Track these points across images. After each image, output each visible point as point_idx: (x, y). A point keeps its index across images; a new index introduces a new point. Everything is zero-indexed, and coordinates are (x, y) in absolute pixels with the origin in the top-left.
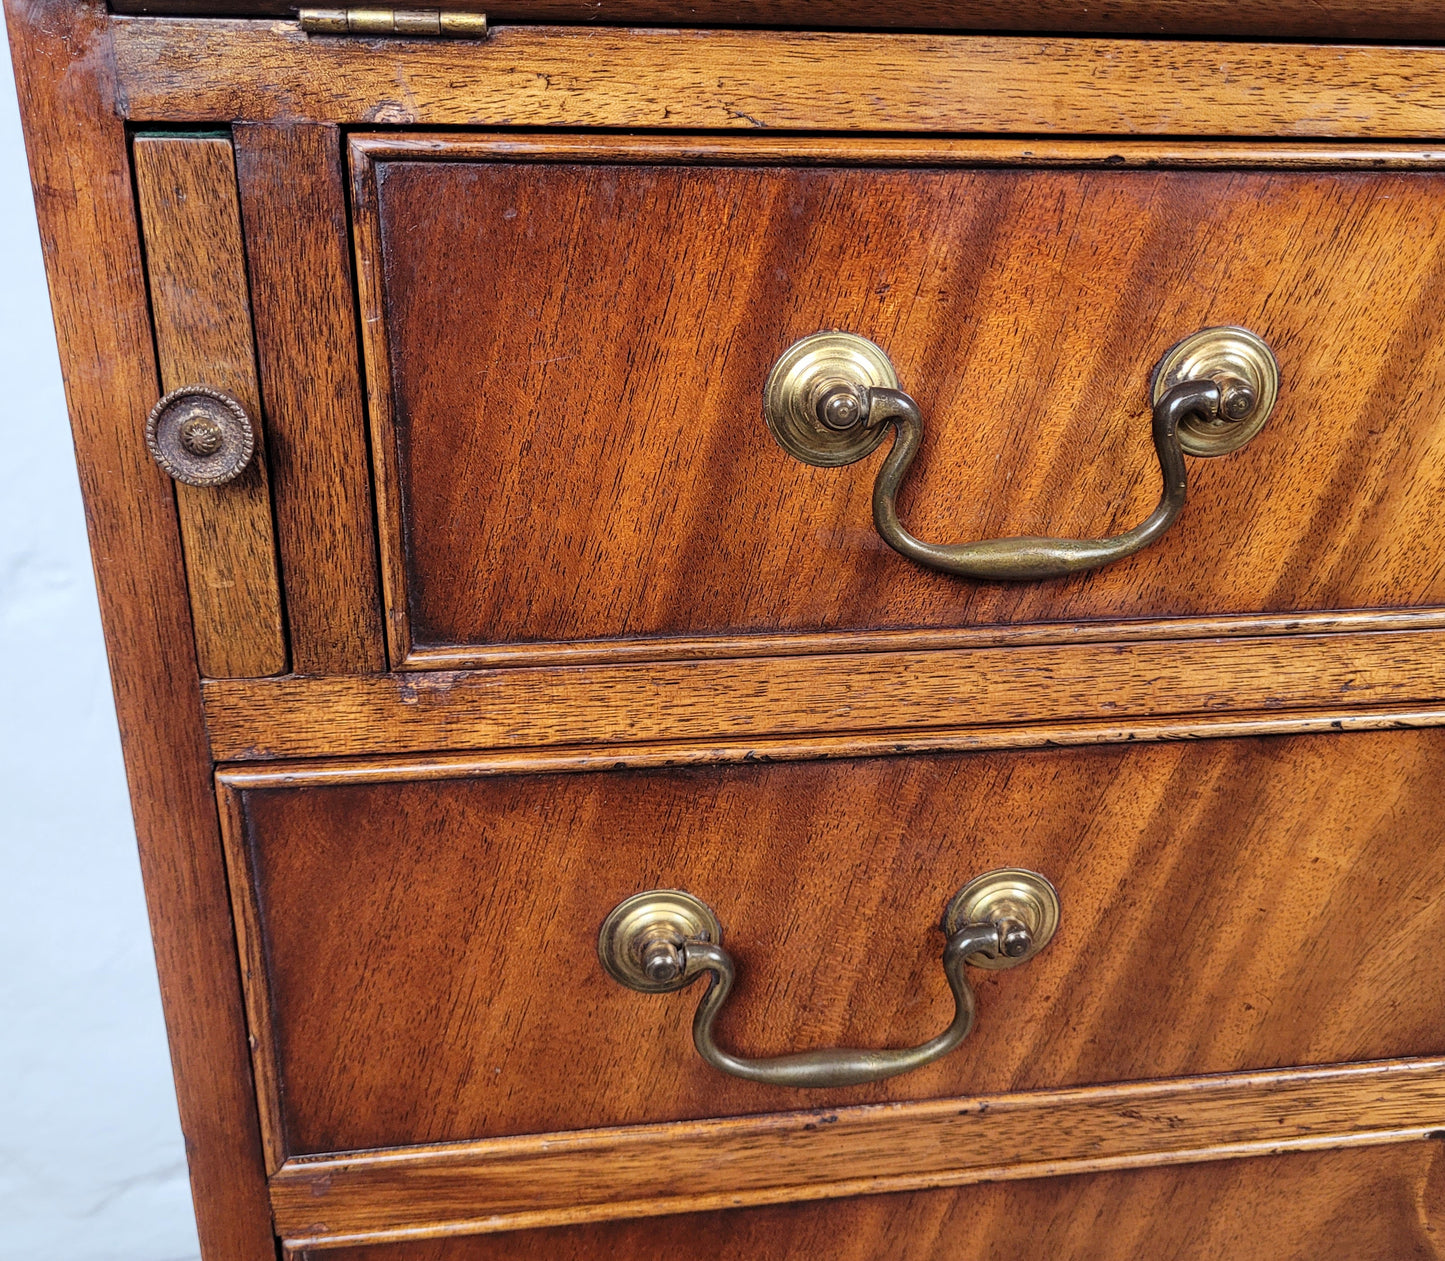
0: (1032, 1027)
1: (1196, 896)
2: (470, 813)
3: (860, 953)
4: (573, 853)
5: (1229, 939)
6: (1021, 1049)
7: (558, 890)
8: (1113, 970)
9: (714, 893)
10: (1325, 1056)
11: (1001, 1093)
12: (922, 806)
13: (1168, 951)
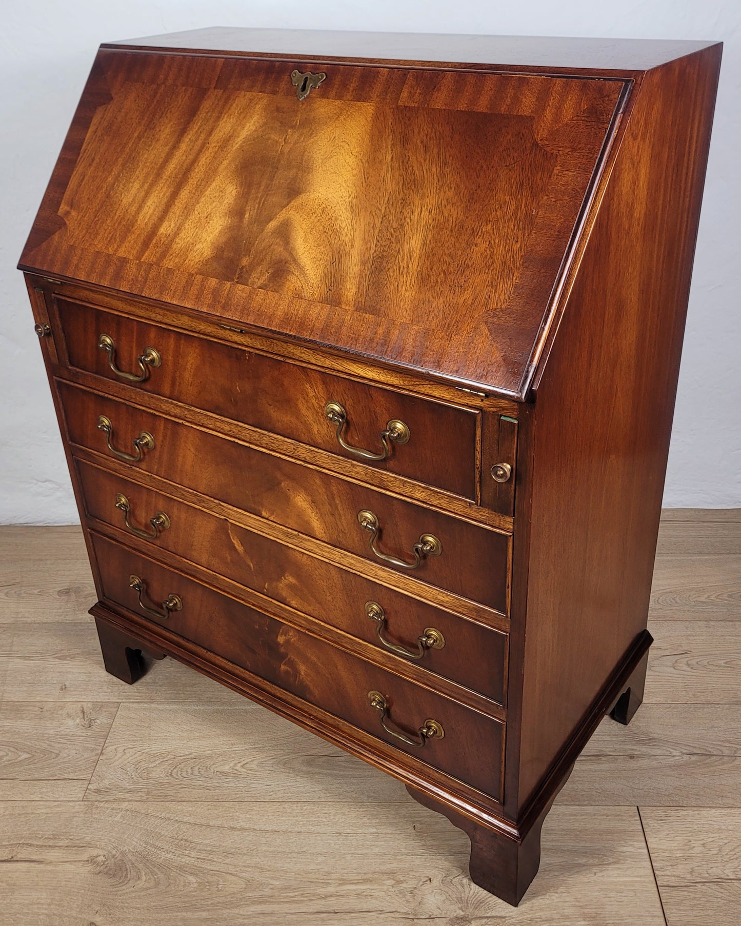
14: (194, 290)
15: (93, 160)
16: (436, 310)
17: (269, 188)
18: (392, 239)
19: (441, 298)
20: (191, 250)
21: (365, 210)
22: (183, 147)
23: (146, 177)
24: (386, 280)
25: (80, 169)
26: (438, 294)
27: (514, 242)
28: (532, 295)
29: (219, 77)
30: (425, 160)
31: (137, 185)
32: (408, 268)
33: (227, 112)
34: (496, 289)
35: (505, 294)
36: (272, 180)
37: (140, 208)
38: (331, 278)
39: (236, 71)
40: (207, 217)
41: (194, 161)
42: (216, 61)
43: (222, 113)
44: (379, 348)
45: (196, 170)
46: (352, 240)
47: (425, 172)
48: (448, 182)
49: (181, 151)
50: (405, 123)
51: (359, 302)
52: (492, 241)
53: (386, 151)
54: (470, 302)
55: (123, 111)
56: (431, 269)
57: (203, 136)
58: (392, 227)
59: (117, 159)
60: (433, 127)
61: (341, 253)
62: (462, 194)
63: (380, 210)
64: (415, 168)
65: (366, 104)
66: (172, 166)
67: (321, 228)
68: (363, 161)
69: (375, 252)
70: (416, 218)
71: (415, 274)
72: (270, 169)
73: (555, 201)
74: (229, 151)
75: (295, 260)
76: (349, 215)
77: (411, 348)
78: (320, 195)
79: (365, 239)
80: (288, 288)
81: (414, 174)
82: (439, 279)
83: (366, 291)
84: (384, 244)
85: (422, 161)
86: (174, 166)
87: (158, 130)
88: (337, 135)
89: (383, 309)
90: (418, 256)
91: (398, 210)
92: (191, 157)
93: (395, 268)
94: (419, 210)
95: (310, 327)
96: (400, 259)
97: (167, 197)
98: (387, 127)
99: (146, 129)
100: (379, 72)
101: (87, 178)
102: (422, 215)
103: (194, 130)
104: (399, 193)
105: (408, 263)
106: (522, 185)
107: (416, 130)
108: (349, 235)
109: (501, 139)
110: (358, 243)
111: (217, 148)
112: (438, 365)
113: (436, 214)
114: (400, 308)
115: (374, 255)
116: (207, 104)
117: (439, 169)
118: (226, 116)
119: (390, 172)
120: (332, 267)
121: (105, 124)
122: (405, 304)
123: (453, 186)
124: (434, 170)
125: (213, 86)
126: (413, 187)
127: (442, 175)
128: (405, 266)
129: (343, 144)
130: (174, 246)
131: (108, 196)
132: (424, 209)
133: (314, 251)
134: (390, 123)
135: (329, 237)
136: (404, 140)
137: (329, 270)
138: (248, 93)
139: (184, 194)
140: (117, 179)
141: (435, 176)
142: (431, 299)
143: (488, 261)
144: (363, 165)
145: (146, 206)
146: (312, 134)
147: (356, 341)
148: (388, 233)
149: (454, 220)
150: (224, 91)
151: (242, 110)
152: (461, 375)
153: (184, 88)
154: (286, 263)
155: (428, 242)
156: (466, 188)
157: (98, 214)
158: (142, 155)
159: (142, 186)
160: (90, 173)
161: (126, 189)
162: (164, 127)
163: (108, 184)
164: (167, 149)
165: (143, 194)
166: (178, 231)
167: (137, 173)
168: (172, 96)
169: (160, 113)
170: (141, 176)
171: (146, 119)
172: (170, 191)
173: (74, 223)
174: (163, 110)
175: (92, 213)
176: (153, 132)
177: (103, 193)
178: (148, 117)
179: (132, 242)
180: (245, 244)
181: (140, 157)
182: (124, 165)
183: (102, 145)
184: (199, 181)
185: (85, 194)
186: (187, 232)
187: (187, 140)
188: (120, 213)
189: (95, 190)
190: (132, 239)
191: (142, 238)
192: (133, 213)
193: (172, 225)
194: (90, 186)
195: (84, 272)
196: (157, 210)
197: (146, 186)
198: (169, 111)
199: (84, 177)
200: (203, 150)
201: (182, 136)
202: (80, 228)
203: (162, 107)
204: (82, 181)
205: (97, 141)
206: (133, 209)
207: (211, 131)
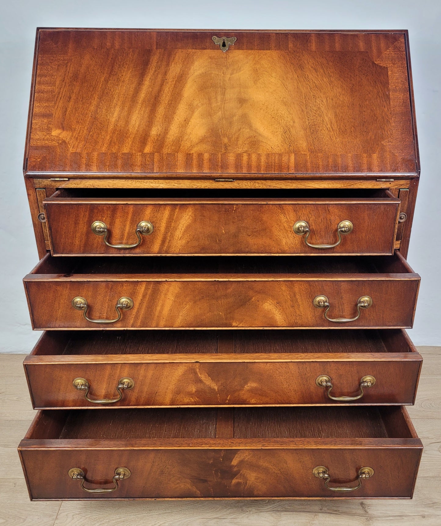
0: (133, 319)
1: (152, 302)
2: (54, 286)
3: (107, 307)
4: (67, 291)
5: (158, 308)
6: (132, 322)
7: (66, 296)
8: (143, 311)
9: (86, 297)
10: (177, 326)
11: (130, 327)
12: (112, 288)
13: (150, 309)
14: (195, 162)
15: (70, 98)
16: (357, 145)
17: (224, 99)
18: (316, 115)
19: (357, 139)
20: (182, 140)
21: (294, 104)
22: (147, 82)
23: (123, 103)
24: (322, 135)
25: (60, 104)
26: (354, 137)
27: (384, 108)
28: (403, 130)
29: (157, 43)
30: (318, 76)
31: (118, 109)
32: (332, 128)
33: (173, 61)
34: (384, 130)
35: (390, 131)
36: (224, 96)
37: (127, 122)
38: (288, 140)
39: (169, 39)
40: (185, 121)
41: (160, 91)
42: (150, 34)
43: (169, 62)
44: (334, 169)
45: (164, 95)
46: (292, 119)
47: (320, 81)
48: (336, 85)
49: (146, 86)
50: (297, 59)
51: (311, 149)
52: (372, 109)
53: (293, 73)
54: (373, 137)
55: (83, 66)
56: (346, 126)
57: (160, 76)
58: (313, 109)
59: (92, 95)
60: (315, 60)
61: (288, 126)
62: (346, 89)
63: (303, 103)
64: (314, 80)
65: (269, 51)
66: (142, 95)
67: (270, 116)
68: (281, 79)
69: (309, 123)
70: (325, 104)
71: (338, 130)
72: (219, 89)
73: (395, 87)
74: (185, 82)
75: (260, 135)
76: (285, 107)
77: (352, 165)
78: (261, 99)
79: (300, 118)
80: (262, 150)
81: (314, 83)
82: (352, 130)
83: (313, 143)
84: (312, 118)
85: (316, 76)
86: (144, 95)
87: (120, 75)
88: (258, 68)
89: (327, 149)
90: (335, 122)
91: (313, 101)
92: (156, 89)
93: (324, 129)
94: (325, 99)
95: (287, 166)
96: (326, 124)
97: (147, 113)
98: (287, 62)
99: (110, 75)
100: (269, 35)
101: (69, 110)
102: (328, 102)
103: (151, 73)
104: (310, 93)
105: (331, 126)
106: (375, 82)
107: (306, 62)
108: (289, 116)
109: (355, 62)
110: (297, 120)
111: (174, 81)
112: (370, 170)
113: (336, 100)
114: (336, 147)
115: (310, 125)
116: (154, 60)
117: (328, 79)
118: (173, 64)
119: (299, 83)
120: (286, 134)
121: (71, 75)
122: (338, 145)
123: (339, 86)
124: (325, 79)
125: (155, 47)
126: (317, 89)
127: (331, 82)
128: (330, 127)
129: (264, 72)
130: (168, 140)
131: (95, 118)
132: (328, 99)
133: (270, 128)
134: (289, 60)
135: (277, 120)
136: (301, 67)
137: (285, 136)
138: (184, 50)
139: (161, 110)
140: (97, 106)
141: (327, 83)
142: (352, 140)
143: (374, 118)
144: (282, 82)
145: (132, 121)
146: (240, 69)
147: (318, 168)
148: (313, 113)
149: (348, 102)
150: (165, 50)
151: (184, 60)
152: (384, 172)
153: (131, 50)
154: (255, 137)
155: (338, 114)
156: (347, 86)
157: (92, 130)
158: (114, 91)
159: (123, 109)
160: (71, 106)
161: (109, 112)
162: (125, 73)
163: (91, 111)
164: (133, 86)
165: (126, 113)
166: (166, 131)
167: (115, 102)
168: (123, 55)
169: (118, 65)
170: (119, 103)
171: (107, 69)
172: (148, 109)
173: (71, 138)
174: (119, 63)
175: (85, 130)
176: (117, 76)
177: (90, 117)
178: (108, 68)
179: (130, 143)
180: (221, 131)
181: (112, 92)
182: (100, 98)
183: (74, 88)
184: (169, 101)
185: (72, 119)
186: (174, 131)
187: (148, 79)
188: (111, 127)
189: (81, 116)
190: (130, 141)
191: (138, 139)
192: (123, 126)
193: (160, 129)
194: (75, 114)
195: (95, 167)
196: (142, 121)
197: (126, 109)
198: (124, 64)
199: (66, 109)
200: (164, 84)
201: (142, 77)
202: (78, 141)
203: (117, 62)
204: (66, 111)
205: (68, 86)
206: (122, 123)
207: (165, 73)
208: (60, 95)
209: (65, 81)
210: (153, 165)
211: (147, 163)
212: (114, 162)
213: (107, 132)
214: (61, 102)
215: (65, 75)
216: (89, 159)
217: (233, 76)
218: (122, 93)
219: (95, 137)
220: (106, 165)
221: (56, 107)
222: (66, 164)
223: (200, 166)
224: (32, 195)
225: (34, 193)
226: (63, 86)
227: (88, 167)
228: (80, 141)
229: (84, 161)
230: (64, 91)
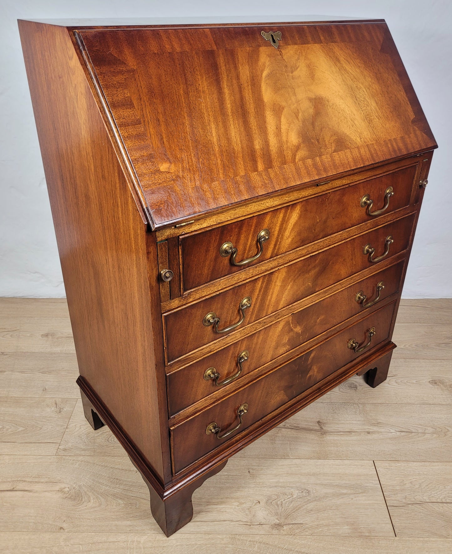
15: (158, 121)
16: (399, 128)
17: (298, 100)
18: (366, 106)
19: (397, 123)
20: (283, 150)
21: (347, 97)
22: (226, 91)
23: (215, 119)
24: (376, 124)
25: (151, 130)
26: (395, 121)
27: (401, 92)
29: (215, 41)
31: (213, 126)
33: (239, 63)
34: (408, 112)
35: (411, 112)
36: (296, 96)
37: (229, 140)
38: (357, 133)
39: (224, 36)
40: (277, 128)
41: (242, 98)
43: (236, 64)
45: (248, 103)
46: (352, 112)
47: (355, 72)
48: (366, 74)
49: (227, 94)
50: (332, 51)
52: (395, 94)
54: (405, 120)
55: (153, 77)
56: (386, 113)
57: (235, 81)
58: (361, 100)
59: (180, 113)
60: (344, 51)
61: (352, 119)
62: (373, 78)
63: (353, 95)
66: (228, 105)
69: (364, 114)
70: (367, 94)
71: (383, 117)
72: (289, 89)
76: (343, 101)
79: (356, 110)
80: (345, 146)
81: (352, 74)
82: (391, 115)
83: (373, 132)
84: (364, 109)
85: (351, 68)
86: (230, 105)
87: (197, 85)
88: (309, 64)
89: (384, 136)
90: (379, 109)
91: (358, 92)
92: (238, 96)
93: (375, 117)
95: (367, 158)
96: (374, 113)
97: (242, 126)
98: (327, 55)
99: (187, 86)
100: (303, 28)
101: (164, 136)
102: (368, 91)
103: (225, 79)
104: (353, 84)
105: (378, 114)
107: (339, 54)
108: (349, 110)
109: (369, 52)
110: (355, 112)
111: (250, 86)
113: (372, 89)
116: (221, 61)
117: (359, 70)
118: (240, 65)
119: (343, 76)
120: (354, 127)
121: (145, 90)
123: (369, 75)
124: (357, 70)
125: (215, 47)
126: (356, 80)
127: (362, 72)
129: (315, 67)
130: (272, 153)
131: (196, 141)
132: (366, 88)
134: (327, 53)
135: (343, 115)
136: (338, 60)
137: (354, 129)
138: (243, 49)
140: (192, 126)
141: (360, 73)
142: (395, 124)
144: (331, 76)
145: (232, 137)
146: (296, 66)
148: (363, 104)
149: (379, 90)
150: (226, 50)
151: (247, 60)
155: (378, 102)
156: (373, 75)
157: (199, 157)
158: (199, 104)
159: (217, 125)
160: (165, 131)
161: (206, 131)
162: (200, 82)
163: (188, 133)
164: (215, 96)
165: (222, 129)
166: (266, 143)
167: (206, 118)
168: (189, 59)
169: (189, 73)
170: (212, 119)
171: (180, 79)
172: (240, 121)
173: (183, 171)
174: (189, 70)
175: (193, 158)
176: (195, 86)
177: (190, 141)
178: (181, 77)
179: (242, 162)
180: (309, 133)
181: (199, 107)
182: (190, 116)
183: (156, 106)
184: (254, 109)
185: (173, 147)
186: (273, 141)
187: (226, 86)
188: (217, 149)
189: (181, 141)
190: (240, 161)
191: (247, 157)
192: (227, 145)
193: (260, 141)
194: (173, 140)
195: (223, 199)
196: (242, 136)
197: (220, 124)
198: (195, 70)
199: (161, 135)
200: (242, 90)
201: (219, 85)
202: (192, 172)
203: (187, 69)
204: (162, 139)
205: (148, 105)
206: (224, 142)
207: (238, 77)
208: (146, 118)
209: (142, 99)
210: (272, 182)
211: (267, 182)
212: (237, 189)
213: (215, 155)
214: (151, 127)
215: (138, 90)
216: (213, 191)
217: (294, 73)
218: (209, 107)
219: (206, 164)
220: (232, 194)
221: (149, 135)
222: (193, 204)
223: (309, 174)
224: (152, 252)
225: (154, 249)
226: (144, 106)
227: (216, 201)
228: (194, 172)
229: (209, 195)
230: (148, 113)
